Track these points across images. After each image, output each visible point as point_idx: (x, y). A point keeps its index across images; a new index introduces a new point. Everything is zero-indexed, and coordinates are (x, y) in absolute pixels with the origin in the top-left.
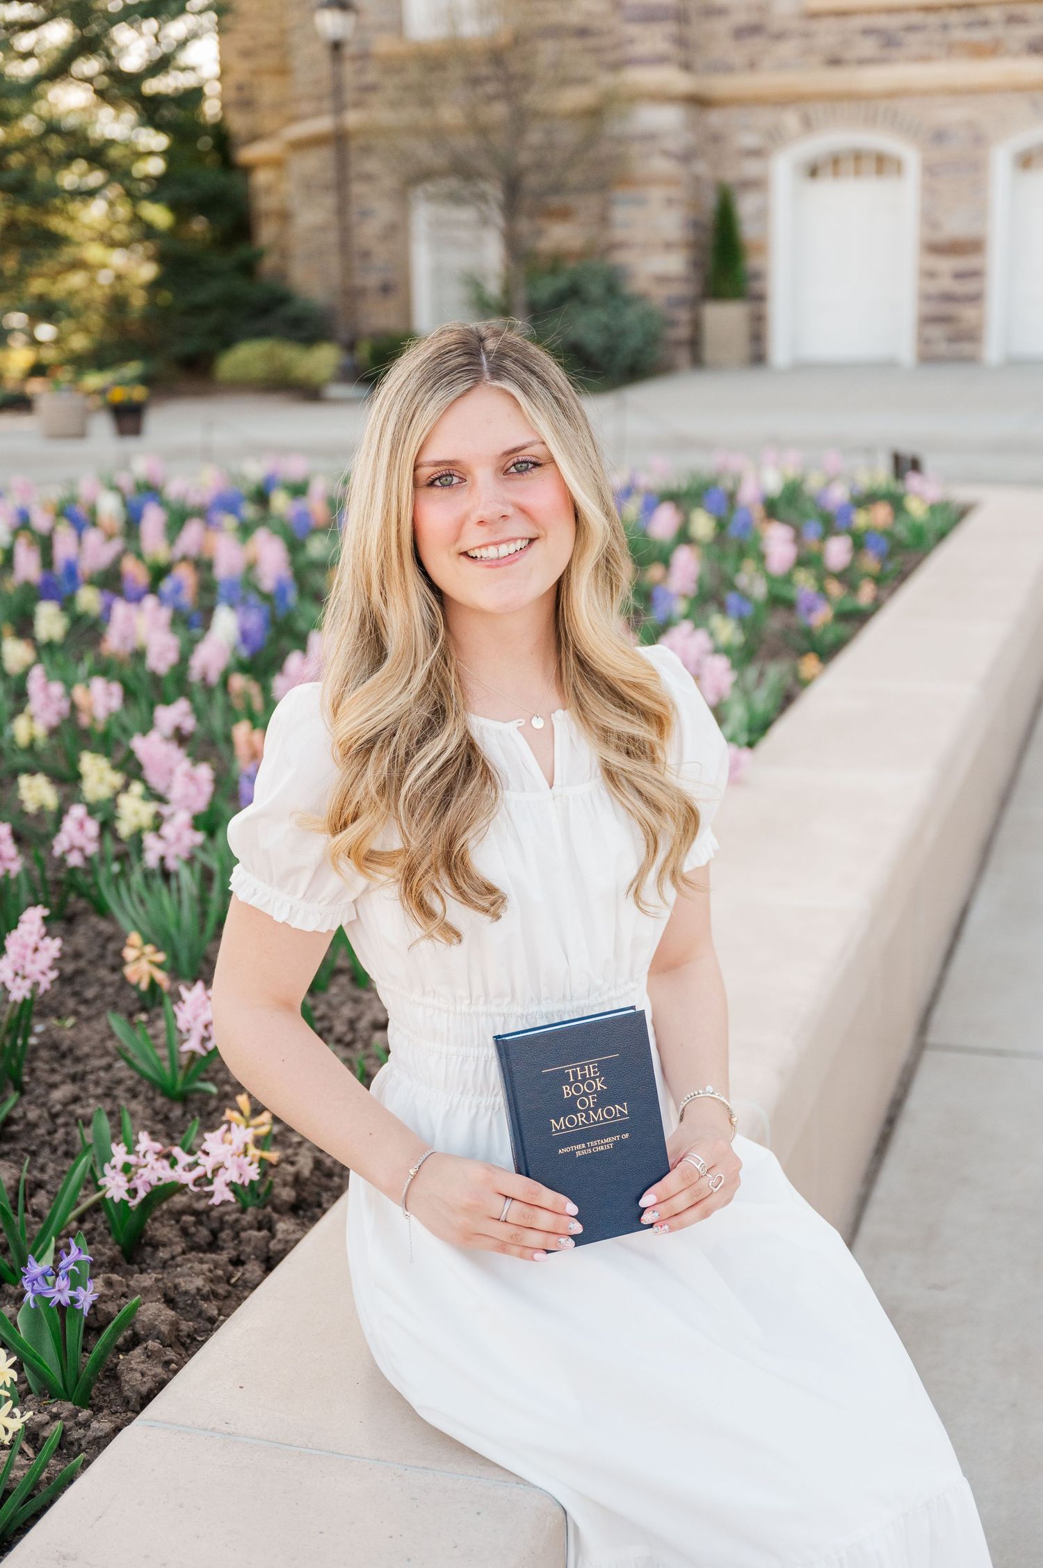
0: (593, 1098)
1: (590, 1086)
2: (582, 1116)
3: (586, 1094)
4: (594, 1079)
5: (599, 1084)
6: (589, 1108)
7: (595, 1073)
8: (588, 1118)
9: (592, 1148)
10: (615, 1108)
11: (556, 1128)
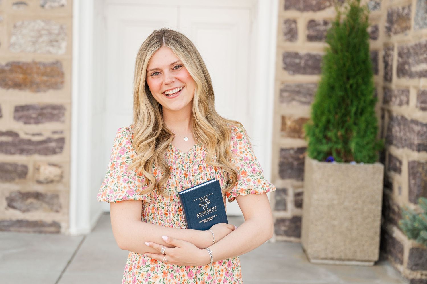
0: (207, 206)
1: (206, 203)
2: (205, 212)
3: (205, 205)
4: (207, 201)
5: (208, 202)
6: (206, 209)
7: (207, 199)
8: (206, 212)
9: (208, 220)
10: (213, 208)
11: (198, 216)
